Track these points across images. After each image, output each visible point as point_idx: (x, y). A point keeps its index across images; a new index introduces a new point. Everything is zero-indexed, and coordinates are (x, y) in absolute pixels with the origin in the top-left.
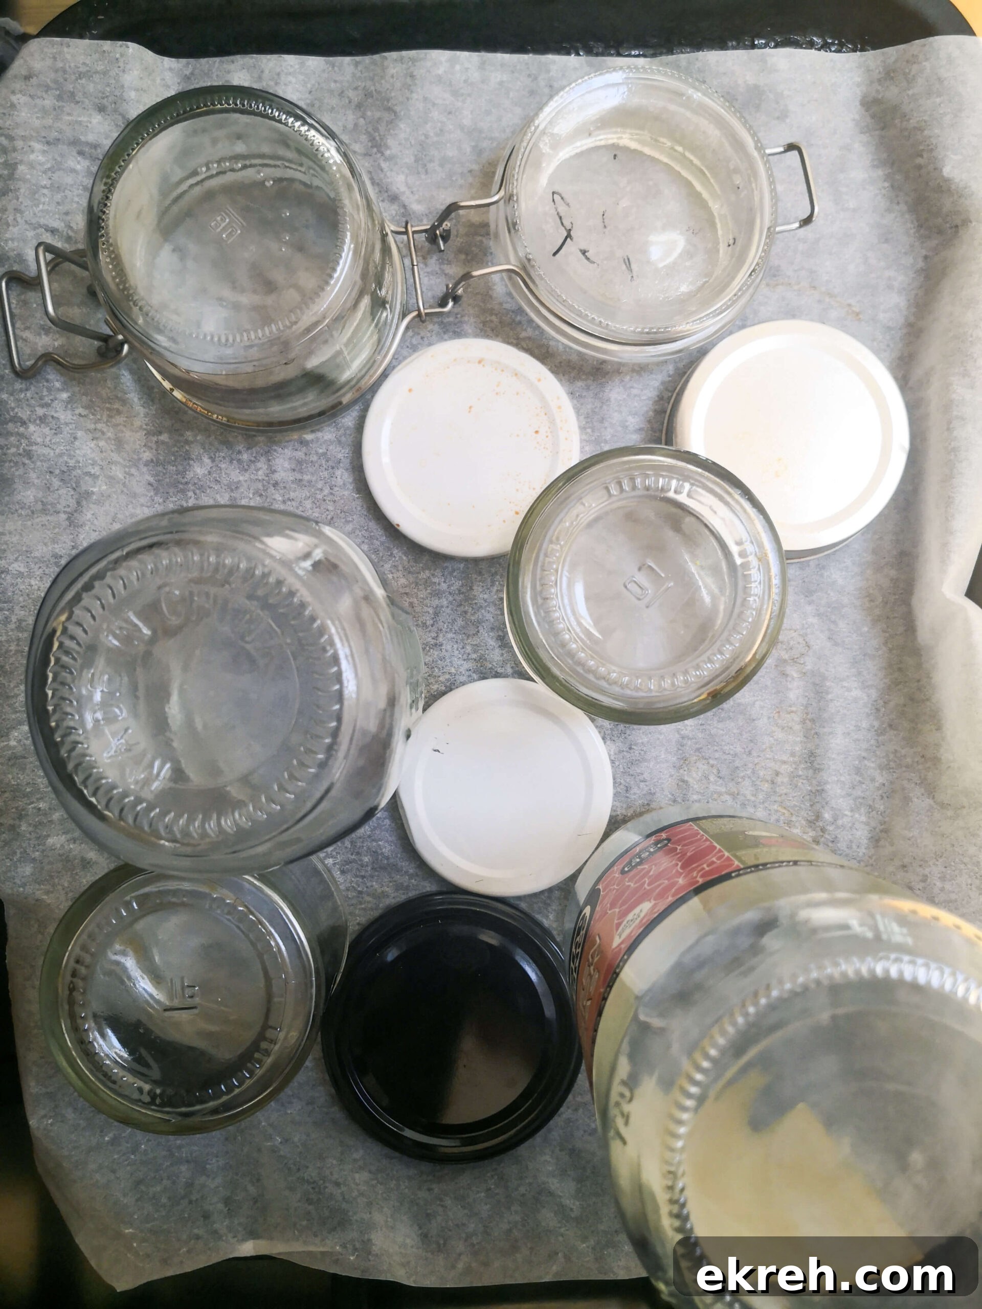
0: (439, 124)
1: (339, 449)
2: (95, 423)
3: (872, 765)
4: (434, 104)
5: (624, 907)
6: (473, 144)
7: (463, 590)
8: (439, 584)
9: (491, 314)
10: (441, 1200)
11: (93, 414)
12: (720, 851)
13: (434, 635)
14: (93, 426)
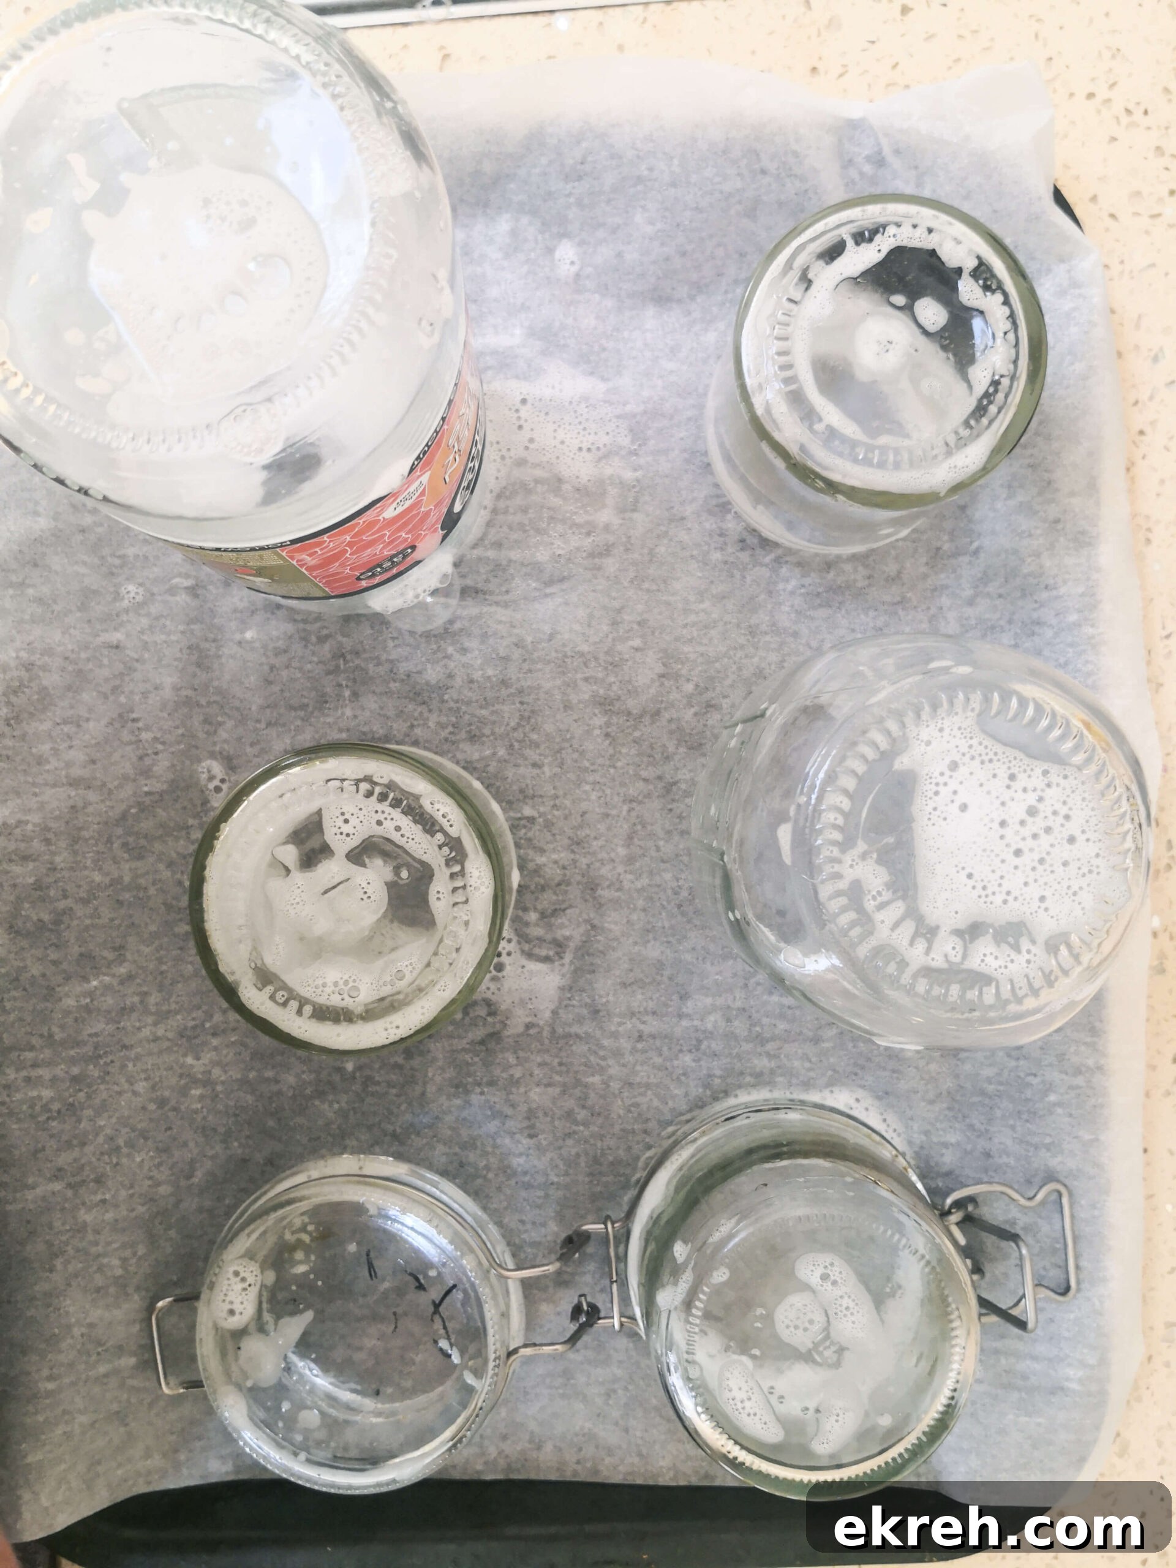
0: (611, 1402)
1: (737, 1031)
2: (1017, 1067)
3: (128, 652)
4: (617, 1424)
5: (414, 512)
6: (572, 1381)
7: (597, 864)
8: (626, 872)
9: (558, 1183)
10: (638, 157)
11: (1019, 1077)
12: (301, 566)
13: (633, 814)
14: (1022, 1063)
